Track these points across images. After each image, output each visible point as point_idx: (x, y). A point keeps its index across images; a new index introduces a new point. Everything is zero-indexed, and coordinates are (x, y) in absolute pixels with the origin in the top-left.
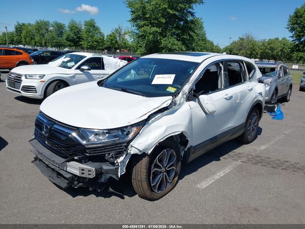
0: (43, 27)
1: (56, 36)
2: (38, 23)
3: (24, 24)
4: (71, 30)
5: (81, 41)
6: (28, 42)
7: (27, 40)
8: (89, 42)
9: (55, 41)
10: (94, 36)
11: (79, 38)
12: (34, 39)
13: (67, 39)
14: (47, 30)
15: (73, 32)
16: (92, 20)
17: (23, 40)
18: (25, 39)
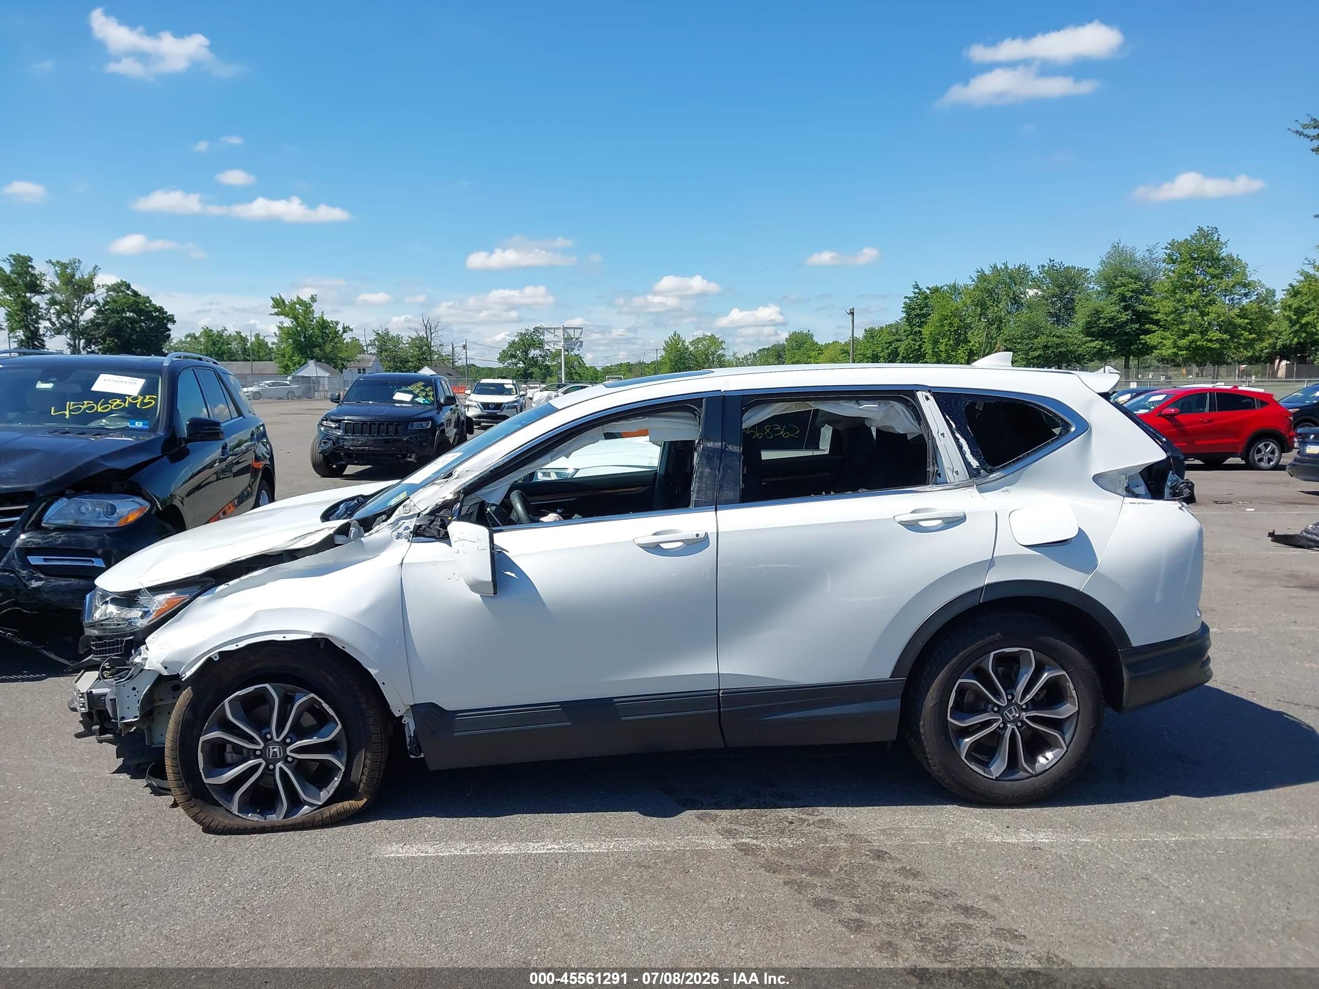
0: (1001, 291)
1: (1047, 323)
2: (982, 277)
3: (935, 290)
4: (1109, 289)
5: (1147, 332)
6: (944, 355)
7: (942, 348)
8: (1186, 334)
9: (1042, 340)
10: (1212, 302)
11: (1142, 318)
12: (966, 341)
13: (1090, 330)
14: (1016, 301)
15: (1114, 298)
16: (1203, 234)
17: (928, 347)
18: (936, 342)
